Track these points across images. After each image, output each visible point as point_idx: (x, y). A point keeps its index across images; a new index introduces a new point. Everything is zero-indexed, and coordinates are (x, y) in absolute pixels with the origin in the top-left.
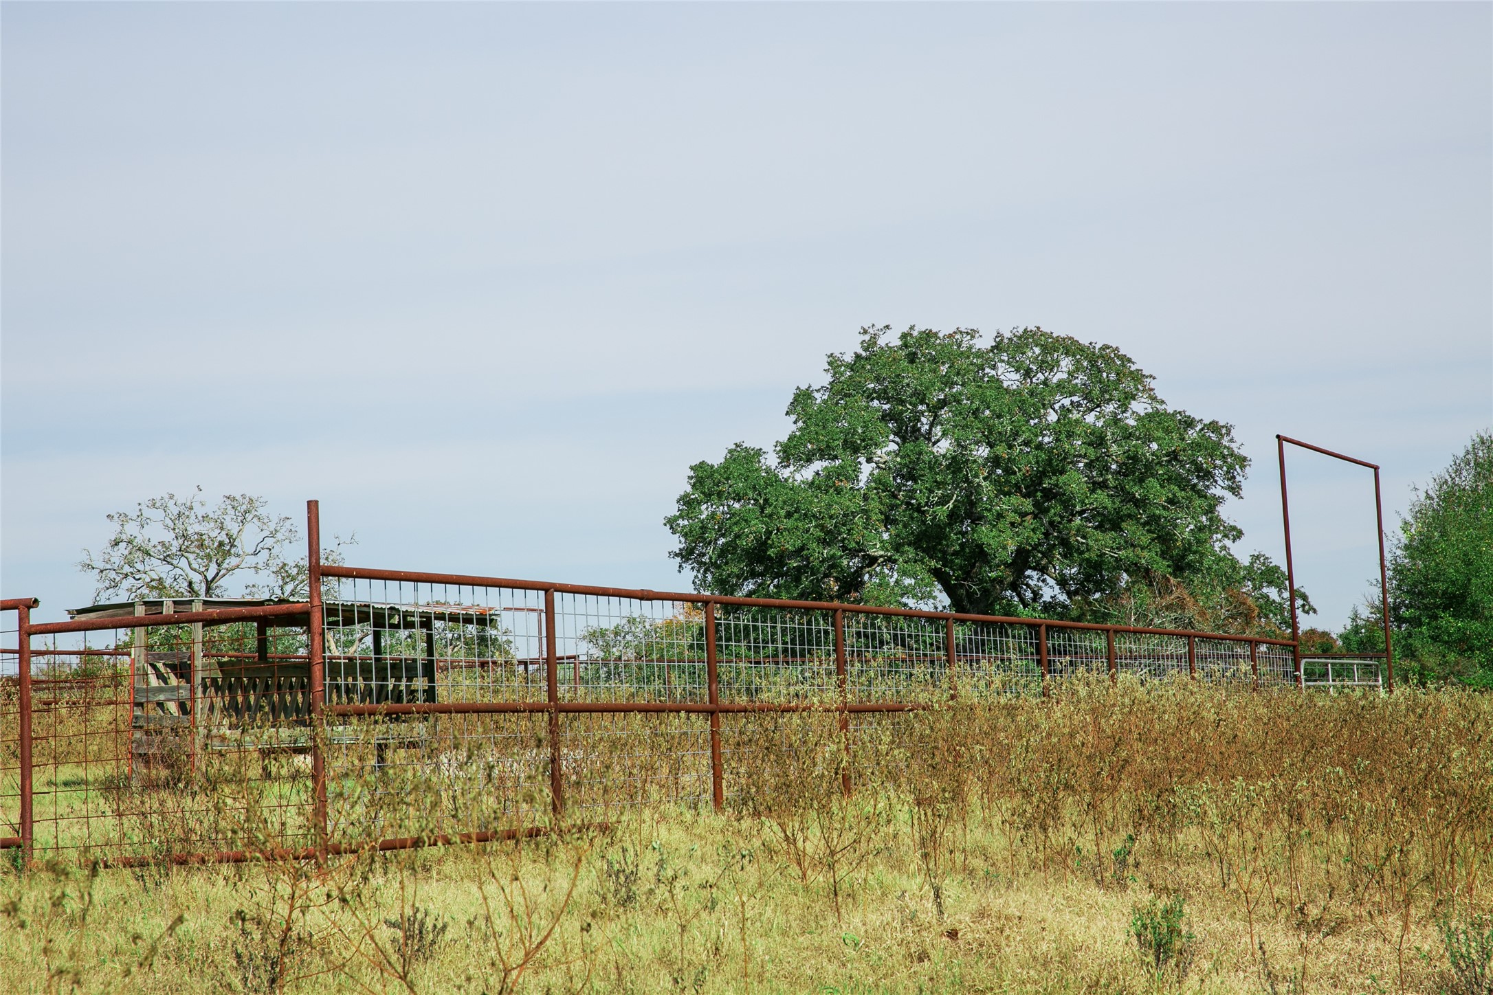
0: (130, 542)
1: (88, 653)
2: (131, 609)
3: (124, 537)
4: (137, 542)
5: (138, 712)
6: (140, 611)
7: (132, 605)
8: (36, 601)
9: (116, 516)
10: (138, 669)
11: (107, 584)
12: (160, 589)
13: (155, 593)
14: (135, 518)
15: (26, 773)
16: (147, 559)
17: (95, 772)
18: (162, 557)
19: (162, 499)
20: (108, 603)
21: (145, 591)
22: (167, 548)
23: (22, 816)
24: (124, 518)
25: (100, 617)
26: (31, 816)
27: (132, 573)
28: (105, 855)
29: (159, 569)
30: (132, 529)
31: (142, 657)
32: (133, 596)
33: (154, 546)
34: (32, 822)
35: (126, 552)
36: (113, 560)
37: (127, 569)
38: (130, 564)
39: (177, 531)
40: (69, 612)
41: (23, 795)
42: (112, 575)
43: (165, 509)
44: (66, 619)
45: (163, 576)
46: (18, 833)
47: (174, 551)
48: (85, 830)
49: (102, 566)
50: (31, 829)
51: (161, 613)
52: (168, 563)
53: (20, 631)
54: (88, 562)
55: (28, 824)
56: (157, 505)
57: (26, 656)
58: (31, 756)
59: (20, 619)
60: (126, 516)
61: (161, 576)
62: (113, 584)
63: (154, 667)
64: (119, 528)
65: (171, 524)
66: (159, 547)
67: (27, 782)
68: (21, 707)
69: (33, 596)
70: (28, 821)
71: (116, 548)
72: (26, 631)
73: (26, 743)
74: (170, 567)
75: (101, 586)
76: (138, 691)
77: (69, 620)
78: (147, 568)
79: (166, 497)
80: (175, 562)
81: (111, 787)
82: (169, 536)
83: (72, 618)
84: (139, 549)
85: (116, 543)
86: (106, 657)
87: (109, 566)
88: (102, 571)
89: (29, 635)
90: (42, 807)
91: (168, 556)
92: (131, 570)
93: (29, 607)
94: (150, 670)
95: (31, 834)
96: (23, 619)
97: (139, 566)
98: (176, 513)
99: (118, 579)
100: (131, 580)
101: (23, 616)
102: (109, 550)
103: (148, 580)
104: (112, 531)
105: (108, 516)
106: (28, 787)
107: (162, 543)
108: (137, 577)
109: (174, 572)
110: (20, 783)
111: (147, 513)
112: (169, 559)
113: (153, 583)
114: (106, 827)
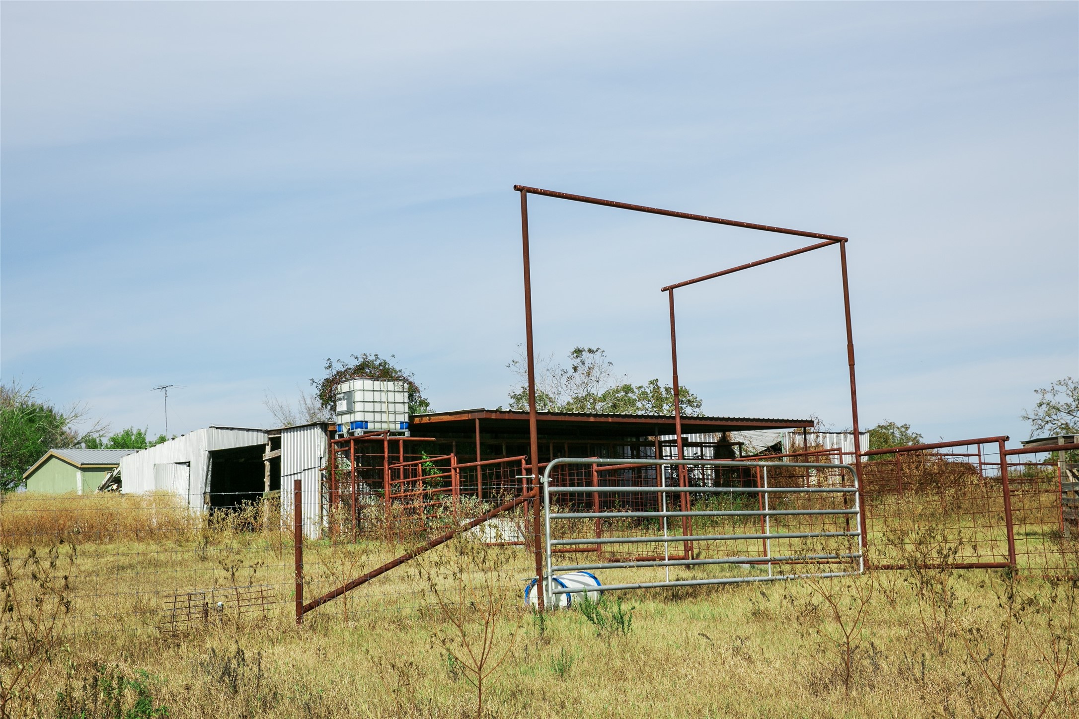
0: (1048, 404)
1: (1028, 464)
2: (1056, 440)
3: (1044, 401)
4: (1053, 403)
5: (1064, 496)
6: (1061, 442)
7: (1056, 438)
8: (1008, 438)
9: (1040, 391)
10: (1063, 473)
11: (1037, 427)
12: (1067, 429)
13: (1064, 431)
14: (1050, 391)
15: (1010, 528)
16: (1058, 413)
17: (1046, 528)
18: (1067, 411)
19: (1064, 380)
20: (1038, 437)
21: (1059, 430)
22: (1069, 407)
23: (1009, 550)
24: (1044, 392)
25: (1039, 445)
26: (1014, 552)
27: (1051, 421)
28: (1057, 573)
29: (1065, 418)
30: (1049, 397)
31: (1064, 466)
32: (1052, 433)
33: (1062, 406)
34: (1015, 554)
35: (1046, 410)
36: (1039, 414)
37: (1047, 419)
38: (1049, 416)
39: (1074, 397)
40: (1022, 443)
41: (1009, 540)
42: (1040, 422)
43: (1067, 385)
44: (1021, 447)
45: (1068, 422)
46: (1008, 560)
47: (1073, 408)
48: (1044, 560)
49: (1034, 417)
50: (1015, 558)
51: (1073, 442)
52: (1071, 414)
53: (1000, 453)
54: (1026, 416)
55: (1013, 555)
56: (1062, 384)
57: (1004, 466)
58: (1011, 520)
59: (1000, 447)
60: (1045, 390)
61: (1067, 422)
62: (1040, 427)
63: (1071, 471)
64: (1041, 397)
65: (1071, 394)
66: (1065, 406)
67: (1011, 533)
68: (1004, 494)
69: (1006, 435)
70: (1013, 554)
71: (1041, 407)
72: (1004, 454)
73: (1008, 513)
74: (1072, 417)
75: (1034, 428)
76: (1063, 485)
77: (1022, 447)
78: (1059, 418)
79: (1067, 379)
80: (1074, 414)
81: (1056, 536)
82: (1070, 400)
83: (1024, 446)
84: (1054, 408)
85: (1040, 405)
86: (1039, 466)
87: (1037, 418)
88: (1034, 420)
89: (1006, 455)
90: (1019, 546)
91: (1070, 411)
92: (1050, 419)
93: (1004, 441)
94: (1069, 474)
95: (1015, 560)
96: (1002, 447)
97: (1054, 417)
98: (1073, 387)
99: (1043, 424)
100: (1050, 425)
101: (1002, 445)
102: (1037, 409)
103: (1060, 424)
104: (1038, 398)
105: (1035, 391)
106: (1011, 536)
107: (1067, 404)
108: (1054, 423)
109: (1074, 419)
110: (1006, 534)
111: (1057, 388)
112: (1071, 413)
113: (1063, 426)
114: (1055, 558)
